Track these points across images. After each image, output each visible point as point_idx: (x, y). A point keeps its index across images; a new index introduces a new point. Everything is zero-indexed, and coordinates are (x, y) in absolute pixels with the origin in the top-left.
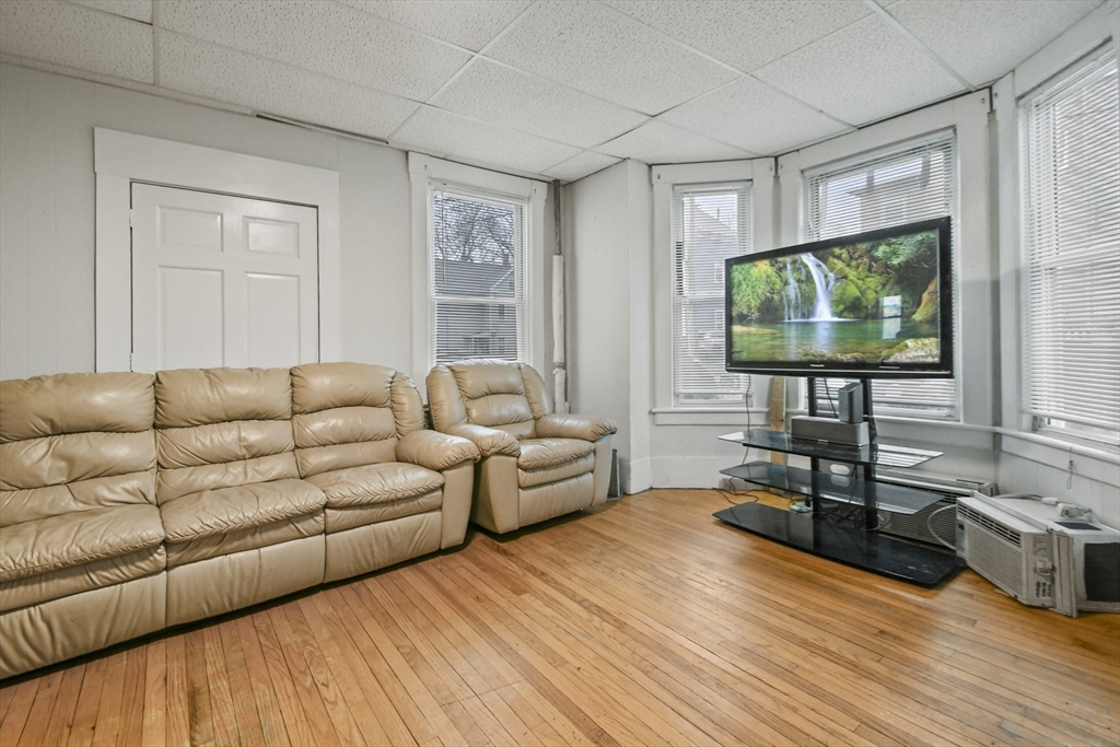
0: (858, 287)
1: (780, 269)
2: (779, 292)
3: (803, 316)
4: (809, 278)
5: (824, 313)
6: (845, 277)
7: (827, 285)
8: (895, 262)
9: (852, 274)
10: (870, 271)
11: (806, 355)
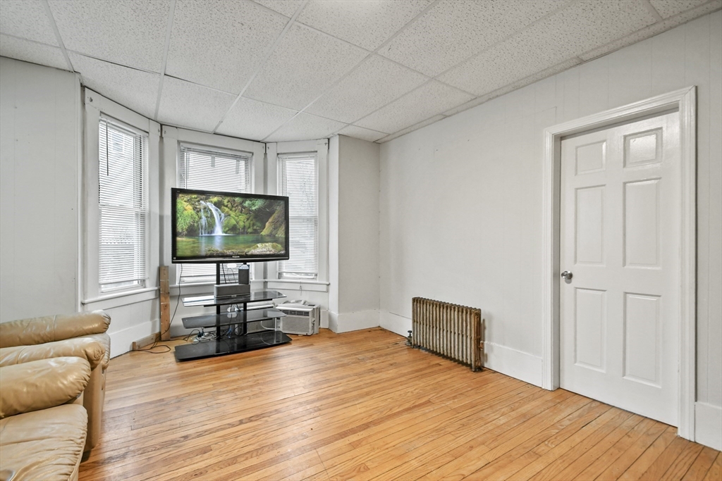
0: (236, 220)
1: (198, 212)
2: (197, 222)
3: (208, 233)
4: (212, 216)
5: (219, 232)
6: (230, 215)
7: (221, 219)
8: (254, 208)
9: (233, 214)
10: (241, 212)
11: (209, 251)
